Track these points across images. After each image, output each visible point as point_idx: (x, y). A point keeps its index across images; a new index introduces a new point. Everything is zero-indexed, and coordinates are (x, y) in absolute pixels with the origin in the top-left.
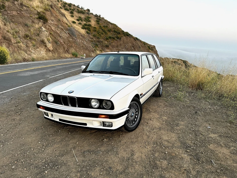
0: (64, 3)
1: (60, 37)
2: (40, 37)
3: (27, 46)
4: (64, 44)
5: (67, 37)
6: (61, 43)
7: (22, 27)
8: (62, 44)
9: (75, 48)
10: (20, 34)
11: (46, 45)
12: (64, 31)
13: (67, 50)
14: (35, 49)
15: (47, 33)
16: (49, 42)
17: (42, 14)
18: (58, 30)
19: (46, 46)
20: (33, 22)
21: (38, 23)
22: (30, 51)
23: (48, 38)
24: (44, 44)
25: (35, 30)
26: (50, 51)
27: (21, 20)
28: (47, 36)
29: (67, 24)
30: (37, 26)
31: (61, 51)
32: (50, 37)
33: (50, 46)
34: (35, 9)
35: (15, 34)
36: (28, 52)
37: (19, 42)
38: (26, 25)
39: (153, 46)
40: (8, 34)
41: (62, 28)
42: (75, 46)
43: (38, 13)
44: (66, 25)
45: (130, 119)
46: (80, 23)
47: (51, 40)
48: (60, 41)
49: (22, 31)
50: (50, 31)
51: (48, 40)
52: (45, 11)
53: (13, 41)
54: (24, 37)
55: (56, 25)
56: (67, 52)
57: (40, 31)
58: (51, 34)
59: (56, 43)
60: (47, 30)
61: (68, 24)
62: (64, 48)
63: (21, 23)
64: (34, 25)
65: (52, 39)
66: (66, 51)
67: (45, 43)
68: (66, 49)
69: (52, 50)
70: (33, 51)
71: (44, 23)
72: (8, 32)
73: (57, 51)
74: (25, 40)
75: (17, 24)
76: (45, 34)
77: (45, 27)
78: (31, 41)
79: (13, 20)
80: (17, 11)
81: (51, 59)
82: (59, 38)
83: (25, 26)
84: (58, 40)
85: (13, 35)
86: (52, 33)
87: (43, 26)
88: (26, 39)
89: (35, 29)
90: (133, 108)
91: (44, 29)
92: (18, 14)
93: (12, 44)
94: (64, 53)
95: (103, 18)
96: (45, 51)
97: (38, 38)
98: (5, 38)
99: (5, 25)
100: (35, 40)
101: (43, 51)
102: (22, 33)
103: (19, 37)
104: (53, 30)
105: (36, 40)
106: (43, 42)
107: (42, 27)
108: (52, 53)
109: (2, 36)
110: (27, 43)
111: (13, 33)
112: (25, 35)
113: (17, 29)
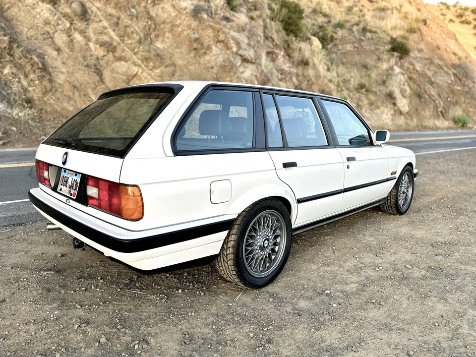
0: (461, 8)
1: (432, 83)
2: (386, 87)
3: (358, 106)
4: (437, 100)
5: (450, 84)
6: (429, 97)
7: (357, 70)
8: (433, 98)
9: (467, 106)
10: (350, 84)
11: (396, 102)
12: (444, 71)
13: (441, 112)
14: (371, 110)
15: (402, 78)
16: (403, 96)
17: (399, 40)
18: (429, 69)
19: (395, 104)
20: (379, 59)
21: (389, 61)
23: (402, 87)
24: (392, 101)
25: (379, 74)
26: (401, 113)
27: (357, 58)
28: (402, 83)
29: (455, 54)
30: (385, 66)
31: (428, 113)
32: (408, 84)
33: (403, 104)
34: (388, 34)
35: (341, 84)
38: (365, 67)
40: (330, 84)
41: (441, 63)
42: (467, 101)
43: (393, 40)
44: (453, 57)
47: (408, 90)
48: (430, 92)
49: (355, 77)
50: (411, 72)
51: (402, 92)
52: (407, 34)
54: (357, 89)
55: (426, 59)
56: (443, 116)
57: (389, 75)
58: (410, 78)
59: (419, 96)
60: (404, 70)
61: (460, 53)
62: (436, 107)
63: (356, 64)
64: (379, 64)
65: (411, 89)
66: (438, 115)
67: (394, 98)
68: (440, 109)
69: (408, 113)
71: (401, 58)
72: (330, 81)
73: (418, 114)
74: (357, 95)
75: (349, 66)
76: (398, 82)
77: (401, 67)
78: (366, 96)
79: (345, 60)
80: (353, 43)
81: (398, 131)
82: (428, 86)
83: (362, 69)
84: (425, 92)
85: (338, 86)
86: (414, 76)
87: (396, 64)
88: (359, 92)
89: (380, 72)
91: (397, 70)
92: (355, 48)
94: (434, 119)
96: (392, 115)
97: (382, 88)
99: (328, 70)
100: (375, 93)
101: (387, 114)
102: (354, 83)
103: (348, 89)
104: (417, 71)
105: (378, 92)
106: (390, 96)
107: (395, 67)
108: (406, 118)
110: (359, 99)
111: (338, 82)
112: (359, 85)
113: (348, 76)
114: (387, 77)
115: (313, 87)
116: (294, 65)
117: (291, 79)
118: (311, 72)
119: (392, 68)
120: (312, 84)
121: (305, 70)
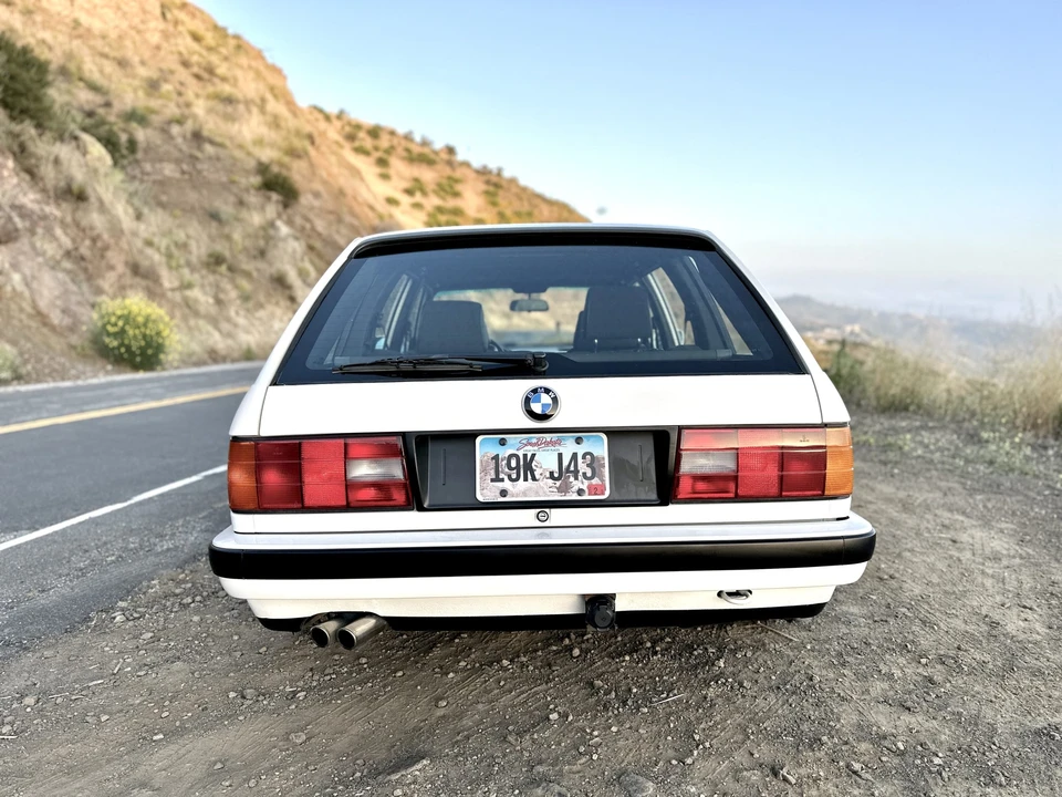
0: (349, 124)
2: (268, 263)
3: (219, 302)
7: (200, 223)
10: (190, 253)
11: (294, 294)
14: (248, 310)
15: (296, 246)
16: (303, 282)
17: (275, 169)
18: (338, 232)
19: (293, 299)
20: (241, 203)
21: (263, 208)
22: (229, 320)
23: (300, 264)
24: (287, 292)
25: (249, 236)
27: (192, 197)
28: (298, 257)
29: (372, 208)
30: (256, 219)
32: (310, 260)
34: (249, 154)
35: (175, 252)
36: (225, 326)
37: (189, 286)
38: (214, 216)
40: (149, 251)
41: (356, 223)
43: (262, 169)
44: (371, 214)
46: (417, 206)
47: (312, 273)
49: (200, 241)
50: (309, 236)
51: (302, 274)
52: (286, 159)
53: (168, 280)
54: (207, 265)
55: (330, 212)
57: (268, 238)
58: (311, 248)
60: (298, 231)
61: (376, 205)
63: (192, 210)
64: (244, 214)
65: (316, 269)
67: (290, 287)
70: (241, 321)
71: (286, 206)
72: (149, 243)
74: (212, 278)
75: (178, 212)
76: (290, 250)
77: (290, 223)
78: (232, 281)
79: (164, 198)
80: (178, 162)
83: (209, 222)
85: (169, 256)
86: (318, 244)
87: (279, 216)
88: (214, 272)
89: (250, 230)
91: (284, 229)
92: (183, 172)
93: (163, 295)
95: (513, 181)
97: (261, 265)
98: (135, 269)
99: (139, 217)
100: (248, 275)
101: (281, 320)
102: (199, 249)
103: (188, 264)
104: (320, 235)
105: (255, 274)
106: (280, 281)
107: (279, 223)
109: (127, 263)
110: (218, 286)
111: (168, 248)
112: (210, 256)
113: (181, 236)
114: (267, 243)
115: (109, 254)
116: (49, 197)
117: (49, 231)
118: (96, 219)
119: (272, 225)
120: (106, 248)
121: (79, 214)
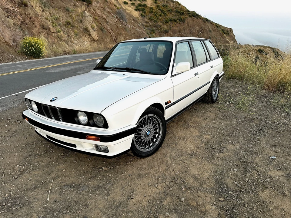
1: (107, 22)
2: (83, 24)
3: (68, 36)
4: (111, 32)
5: (116, 23)
6: (107, 31)
7: (63, 12)
8: (109, 31)
9: (125, 36)
10: (60, 21)
11: (90, 33)
12: (112, 15)
13: (114, 39)
14: (77, 39)
15: (91, 19)
16: (93, 30)
18: (104, 14)
19: (90, 35)
20: (75, 5)
21: (81, 7)
22: (71, 42)
23: (92, 24)
24: (88, 33)
25: (77, 16)
26: (94, 41)
27: (61, 4)
28: (91, 22)
29: (115, 6)
30: (79, 10)
31: (108, 40)
32: (95, 23)
33: (94, 34)
35: (55, 21)
36: (70, 43)
37: (59, 32)
38: (67, 10)
39: (229, 28)
40: (47, 21)
41: (109, 10)
42: (125, 33)
44: (115, 8)
45: (143, 140)
46: (133, 4)
47: (96, 27)
48: (107, 27)
49: (63, 17)
50: (95, 15)
51: (93, 27)
53: (53, 30)
54: (65, 25)
55: (102, 7)
56: (115, 41)
57: (83, 16)
58: (95, 19)
59: (102, 30)
60: (91, 14)
61: (117, 5)
62: (111, 37)
63: (61, 8)
64: (76, 9)
65: (97, 25)
66: (113, 41)
67: (89, 31)
68: (113, 38)
69: (98, 40)
70: (75, 42)
71: (88, 6)
72: (46, 19)
73: (103, 41)
74: (67, 29)
75: (57, 9)
76: (89, 20)
77: (89, 11)
78: (72, 30)
79: (53, 4)
81: (95, 51)
82: (105, 24)
83: (66, 12)
84: (105, 27)
85: (53, 23)
86: (97, 18)
87: (86, 9)
88: (67, 27)
89: (78, 14)
90: (150, 124)
91: (87, 13)
93: (52, 34)
94: (112, 43)
96: (89, 41)
97: (81, 25)
98: (43, 27)
99: (43, 11)
100: (77, 28)
101: (87, 41)
102: (63, 20)
103: (59, 25)
104: (98, 15)
105: (79, 27)
106: (86, 30)
107: (86, 11)
108: (97, 43)
109: (40, 25)
110: (68, 32)
111: (52, 20)
112: (66, 22)
113: (57, 16)
114: (82, 18)
115: (35, 22)
116: (16, 5)
117: (16, 16)
118: (30, 12)
119: (84, 12)
120: (34, 21)
121: (26, 10)
